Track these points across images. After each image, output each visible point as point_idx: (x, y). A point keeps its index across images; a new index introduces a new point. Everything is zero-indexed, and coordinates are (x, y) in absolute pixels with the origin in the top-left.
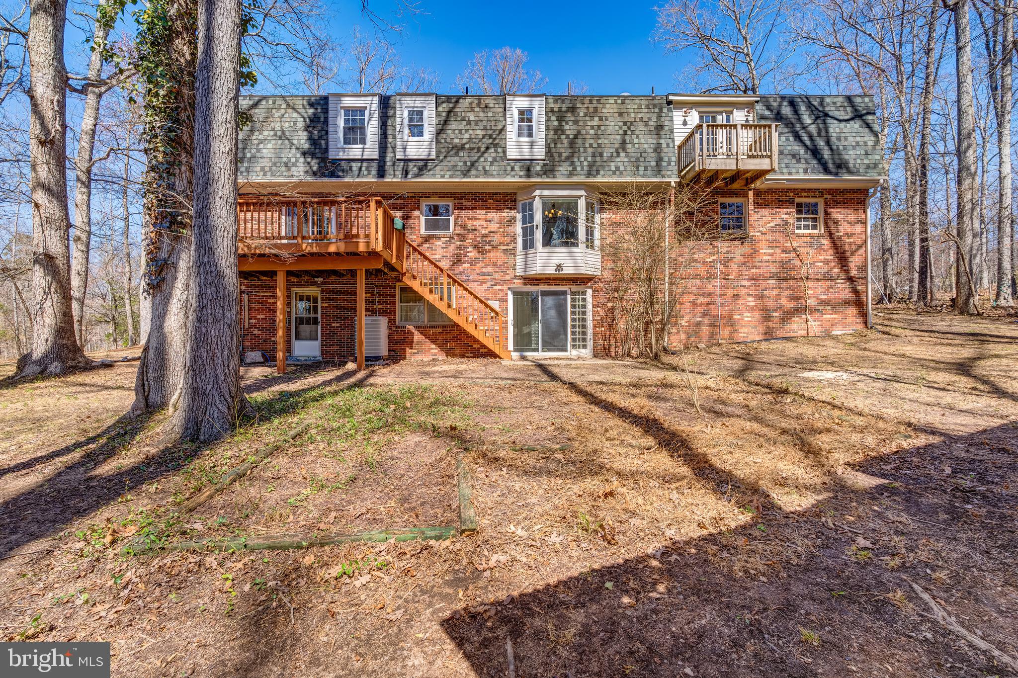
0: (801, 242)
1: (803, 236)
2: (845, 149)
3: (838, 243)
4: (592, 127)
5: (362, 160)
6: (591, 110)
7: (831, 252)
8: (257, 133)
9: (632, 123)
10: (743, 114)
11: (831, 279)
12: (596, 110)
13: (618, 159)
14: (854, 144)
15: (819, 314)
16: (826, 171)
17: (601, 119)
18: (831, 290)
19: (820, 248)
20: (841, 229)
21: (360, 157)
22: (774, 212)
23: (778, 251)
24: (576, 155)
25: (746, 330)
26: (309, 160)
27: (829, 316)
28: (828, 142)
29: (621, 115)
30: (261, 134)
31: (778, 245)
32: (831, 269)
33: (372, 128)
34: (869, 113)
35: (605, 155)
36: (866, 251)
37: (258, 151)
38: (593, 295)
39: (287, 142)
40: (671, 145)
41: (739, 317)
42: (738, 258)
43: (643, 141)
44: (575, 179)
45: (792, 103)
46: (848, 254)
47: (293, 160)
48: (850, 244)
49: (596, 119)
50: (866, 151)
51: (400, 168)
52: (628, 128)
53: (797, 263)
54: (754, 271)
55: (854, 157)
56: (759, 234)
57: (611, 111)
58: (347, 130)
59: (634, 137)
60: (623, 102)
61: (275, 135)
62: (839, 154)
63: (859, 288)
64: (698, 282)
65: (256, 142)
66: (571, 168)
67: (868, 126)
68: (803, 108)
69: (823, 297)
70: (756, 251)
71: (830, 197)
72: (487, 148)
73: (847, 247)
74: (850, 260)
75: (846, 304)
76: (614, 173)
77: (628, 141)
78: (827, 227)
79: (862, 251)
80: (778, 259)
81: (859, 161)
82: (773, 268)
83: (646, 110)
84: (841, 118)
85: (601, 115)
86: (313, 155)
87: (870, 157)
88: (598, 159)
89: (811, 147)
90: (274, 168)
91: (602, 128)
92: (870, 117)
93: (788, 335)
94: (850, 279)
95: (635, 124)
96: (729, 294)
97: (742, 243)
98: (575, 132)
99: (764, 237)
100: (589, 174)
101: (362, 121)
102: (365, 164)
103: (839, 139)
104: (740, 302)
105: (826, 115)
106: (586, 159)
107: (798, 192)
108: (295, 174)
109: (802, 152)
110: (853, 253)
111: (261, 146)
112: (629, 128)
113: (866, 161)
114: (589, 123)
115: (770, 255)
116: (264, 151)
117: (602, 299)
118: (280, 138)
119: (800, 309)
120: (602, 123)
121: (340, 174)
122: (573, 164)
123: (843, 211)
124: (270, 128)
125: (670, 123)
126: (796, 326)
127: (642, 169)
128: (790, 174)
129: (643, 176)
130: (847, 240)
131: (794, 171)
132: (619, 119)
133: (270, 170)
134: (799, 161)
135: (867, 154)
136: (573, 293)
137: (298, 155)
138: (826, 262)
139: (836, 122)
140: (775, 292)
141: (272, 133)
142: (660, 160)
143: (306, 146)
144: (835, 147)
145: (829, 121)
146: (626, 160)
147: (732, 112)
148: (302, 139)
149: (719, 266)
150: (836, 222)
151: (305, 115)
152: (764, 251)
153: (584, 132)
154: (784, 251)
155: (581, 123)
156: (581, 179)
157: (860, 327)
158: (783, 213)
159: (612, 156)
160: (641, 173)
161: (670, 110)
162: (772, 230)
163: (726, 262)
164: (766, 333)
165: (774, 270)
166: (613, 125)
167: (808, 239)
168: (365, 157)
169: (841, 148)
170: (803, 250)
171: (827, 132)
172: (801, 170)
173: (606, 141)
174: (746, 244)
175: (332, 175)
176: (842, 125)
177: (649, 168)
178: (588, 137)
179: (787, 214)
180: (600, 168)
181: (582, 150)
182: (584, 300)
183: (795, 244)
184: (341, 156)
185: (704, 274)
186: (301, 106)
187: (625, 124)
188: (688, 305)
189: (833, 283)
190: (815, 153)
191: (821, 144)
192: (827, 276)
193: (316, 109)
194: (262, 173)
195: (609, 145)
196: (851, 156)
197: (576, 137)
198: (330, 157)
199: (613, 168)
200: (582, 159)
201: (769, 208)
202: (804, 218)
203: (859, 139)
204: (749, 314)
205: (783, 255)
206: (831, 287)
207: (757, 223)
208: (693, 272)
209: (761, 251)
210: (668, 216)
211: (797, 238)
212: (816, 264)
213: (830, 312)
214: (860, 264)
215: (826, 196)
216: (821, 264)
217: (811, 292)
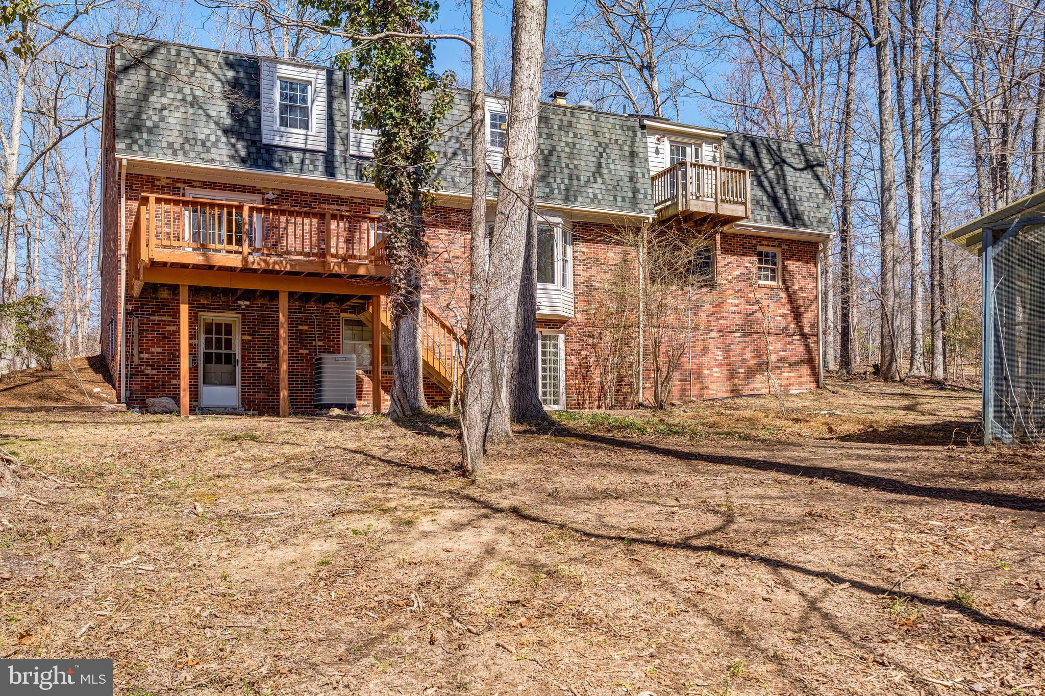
0: (763, 294)
1: (765, 287)
2: (800, 200)
3: (794, 297)
4: (567, 144)
5: (305, 151)
6: (565, 123)
7: (788, 306)
8: (157, 93)
9: (607, 145)
10: (711, 149)
11: (789, 334)
12: (570, 124)
13: (595, 185)
14: (808, 195)
15: (778, 372)
16: (785, 221)
17: (575, 136)
18: (788, 346)
19: (779, 301)
20: (796, 282)
21: (303, 146)
22: (739, 259)
23: (743, 301)
24: (552, 175)
25: (715, 387)
26: (233, 141)
27: (787, 374)
28: (785, 191)
29: (595, 133)
30: (163, 95)
31: (743, 295)
32: (788, 324)
33: (318, 110)
34: (818, 165)
35: (582, 178)
36: (817, 308)
37: (162, 119)
38: (566, 341)
39: (201, 112)
40: (647, 176)
41: (708, 372)
42: (708, 308)
43: (619, 167)
44: (551, 204)
45: (754, 145)
46: (802, 309)
47: (213, 138)
48: (804, 299)
49: (571, 135)
50: (818, 204)
51: (353, 167)
52: (602, 150)
53: (759, 315)
54: (721, 322)
55: (808, 209)
56: (725, 282)
57: (586, 127)
58: (284, 109)
59: (610, 161)
60: (597, 120)
61: (184, 100)
62: (795, 205)
63: (812, 345)
64: (670, 332)
65: (159, 106)
66: (547, 190)
67: (817, 178)
68: (764, 153)
69: (782, 353)
70: (723, 301)
71: (786, 247)
72: (455, 154)
73: (801, 302)
74: (805, 315)
75: (801, 362)
76: (592, 201)
77: (604, 165)
78: (784, 280)
79: (813, 307)
80: (743, 311)
81: (812, 214)
82: (739, 320)
83: (620, 132)
84: (796, 166)
85: (576, 131)
86: (240, 136)
87: (821, 210)
88: (575, 182)
89: (772, 194)
90: (187, 147)
91: (578, 146)
92: (820, 169)
93: (752, 393)
94: (804, 336)
95: (610, 146)
96: (700, 347)
97: (711, 290)
98: (549, 148)
99: (730, 286)
100: (567, 199)
101: (304, 100)
102: (308, 156)
103: (795, 188)
104: (710, 355)
105: (784, 161)
106: (563, 182)
107: (759, 239)
108: (217, 157)
109: (765, 198)
110: (806, 308)
111: (165, 113)
112: (605, 151)
113: (818, 215)
114: (564, 139)
115: (735, 305)
116: (171, 120)
117: (576, 346)
118: (192, 105)
119: (762, 367)
120: (577, 141)
121: (277, 165)
122: (548, 185)
123: (797, 264)
124: (175, 89)
125: (645, 150)
126: (759, 384)
127: (619, 199)
128: (755, 221)
129: (621, 208)
130: (801, 295)
131: (759, 217)
132: (593, 138)
133: (182, 148)
134: (762, 208)
135: (818, 207)
136: (544, 338)
137: (219, 133)
138: (784, 316)
139: (792, 170)
140: (741, 346)
141: (179, 96)
142: (635, 191)
143: (228, 121)
144: (792, 197)
145: (786, 168)
146: (603, 187)
147: (700, 146)
148: (220, 110)
149: (690, 315)
150: (791, 274)
151: (223, 78)
152: (730, 301)
153: (559, 149)
154: (748, 303)
155: (555, 138)
156: (557, 203)
157: (812, 386)
158: (747, 261)
159: (589, 181)
160: (619, 204)
161: (643, 136)
162: (738, 278)
163: (696, 310)
164: (733, 390)
165: (739, 322)
166: (587, 144)
167: (768, 291)
168: (309, 147)
169: (797, 198)
170: (764, 303)
171: (785, 180)
172: (765, 218)
173: (583, 163)
174: (714, 292)
175: (269, 165)
176: (798, 174)
177: (627, 199)
178: (563, 155)
179: (750, 263)
180: (578, 194)
181: (558, 170)
182: (555, 346)
183: (758, 296)
184: (277, 141)
185: (676, 323)
186: (216, 65)
187: (600, 144)
188: (661, 356)
189: (790, 339)
190: (775, 200)
191: (780, 192)
192: (785, 332)
193: (238, 72)
194: (170, 151)
195: (586, 168)
196: (805, 207)
197: (551, 153)
198: (264, 141)
199: (591, 196)
200: (559, 181)
201: (735, 255)
202: (765, 268)
203: (811, 190)
204: (717, 370)
205: (747, 307)
206: (789, 343)
207: (724, 270)
208: (665, 320)
209: (728, 301)
210: (642, 255)
211: (759, 289)
212: (776, 318)
213: (788, 370)
214: (812, 320)
215: (783, 247)
216: (780, 318)
217: (773, 348)
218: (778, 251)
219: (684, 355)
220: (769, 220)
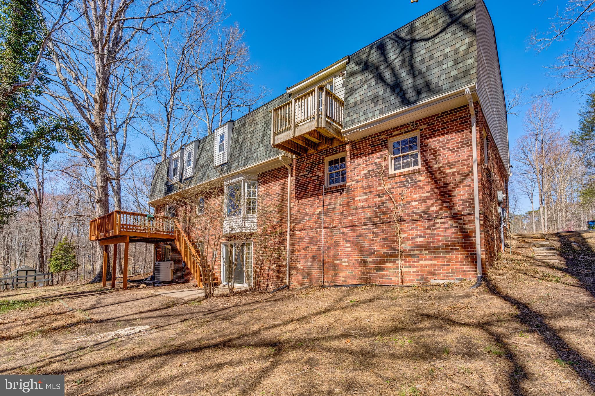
0: (394, 183)
1: (395, 176)
3: (438, 176)
6: (251, 121)
7: (429, 188)
9: (269, 121)
11: (429, 218)
15: (414, 259)
16: (404, 101)
18: (428, 232)
19: (416, 186)
20: (441, 158)
22: (367, 158)
23: (372, 196)
24: (241, 154)
25: (344, 275)
26: (165, 187)
27: (426, 262)
29: (264, 117)
31: (371, 190)
32: (428, 208)
33: (179, 167)
35: (253, 149)
38: (254, 246)
41: (338, 262)
42: (339, 209)
44: (238, 171)
45: (380, 47)
46: (451, 187)
48: (453, 174)
51: (185, 183)
53: (390, 205)
54: (350, 218)
56: (354, 183)
57: (260, 117)
58: (174, 170)
59: (268, 130)
60: (267, 108)
62: (423, 77)
63: (467, 226)
64: (309, 232)
66: (237, 164)
67: (465, 27)
68: (390, 47)
69: (419, 240)
70: (352, 199)
71: (426, 126)
73: (449, 179)
75: (450, 247)
78: (425, 161)
79: (468, 181)
80: (372, 204)
81: (444, 76)
82: (369, 213)
84: (430, 35)
85: (255, 122)
86: (167, 185)
89: (392, 83)
91: (254, 131)
94: (455, 217)
96: (332, 241)
97: (341, 193)
98: (243, 139)
99: (358, 185)
101: (177, 164)
102: (177, 185)
103: (423, 61)
104: (340, 248)
105: (414, 41)
107: (389, 132)
108: (163, 194)
109: (382, 92)
110: (457, 186)
114: (249, 130)
115: (365, 201)
116: (158, 187)
117: (257, 248)
119: (394, 254)
120: (255, 127)
122: (238, 160)
123: (442, 138)
126: (390, 272)
130: (449, 171)
132: (263, 120)
136: (247, 246)
138: (423, 200)
140: (370, 236)
143: (166, 181)
144: (418, 72)
145: (416, 46)
146: (262, 149)
149: (324, 217)
150: (435, 153)
152: (359, 198)
153: (246, 137)
154: (378, 196)
155: (246, 132)
156: (241, 169)
157: (468, 276)
158: (376, 158)
159: (256, 148)
160: (268, 155)
162: (366, 176)
163: (329, 212)
164: (361, 278)
165: (368, 216)
166: (259, 127)
167: (401, 179)
168: (177, 181)
170: (396, 191)
171: (412, 59)
172: (377, 111)
173: (255, 139)
174: (344, 194)
175: (169, 192)
176: (430, 43)
178: (247, 140)
180: (249, 159)
181: (243, 150)
182: (251, 249)
183: (388, 187)
184: (171, 183)
185: (313, 225)
187: (265, 123)
188: (303, 251)
189: (431, 224)
190: (396, 87)
192: (424, 216)
194: (156, 196)
195: (256, 142)
196: (435, 75)
197: (242, 142)
200: (243, 156)
201: (363, 156)
202: (403, 156)
203: (447, 50)
204: (346, 260)
205: (375, 200)
206: (429, 228)
207: (353, 173)
208: (306, 224)
209: (356, 199)
210: (290, 182)
211: (389, 180)
212: (411, 204)
213: (428, 257)
214: (466, 197)
215: (421, 128)
216: (417, 203)
217: (405, 235)
218: (416, 133)
219: (319, 249)
220: (381, 112)
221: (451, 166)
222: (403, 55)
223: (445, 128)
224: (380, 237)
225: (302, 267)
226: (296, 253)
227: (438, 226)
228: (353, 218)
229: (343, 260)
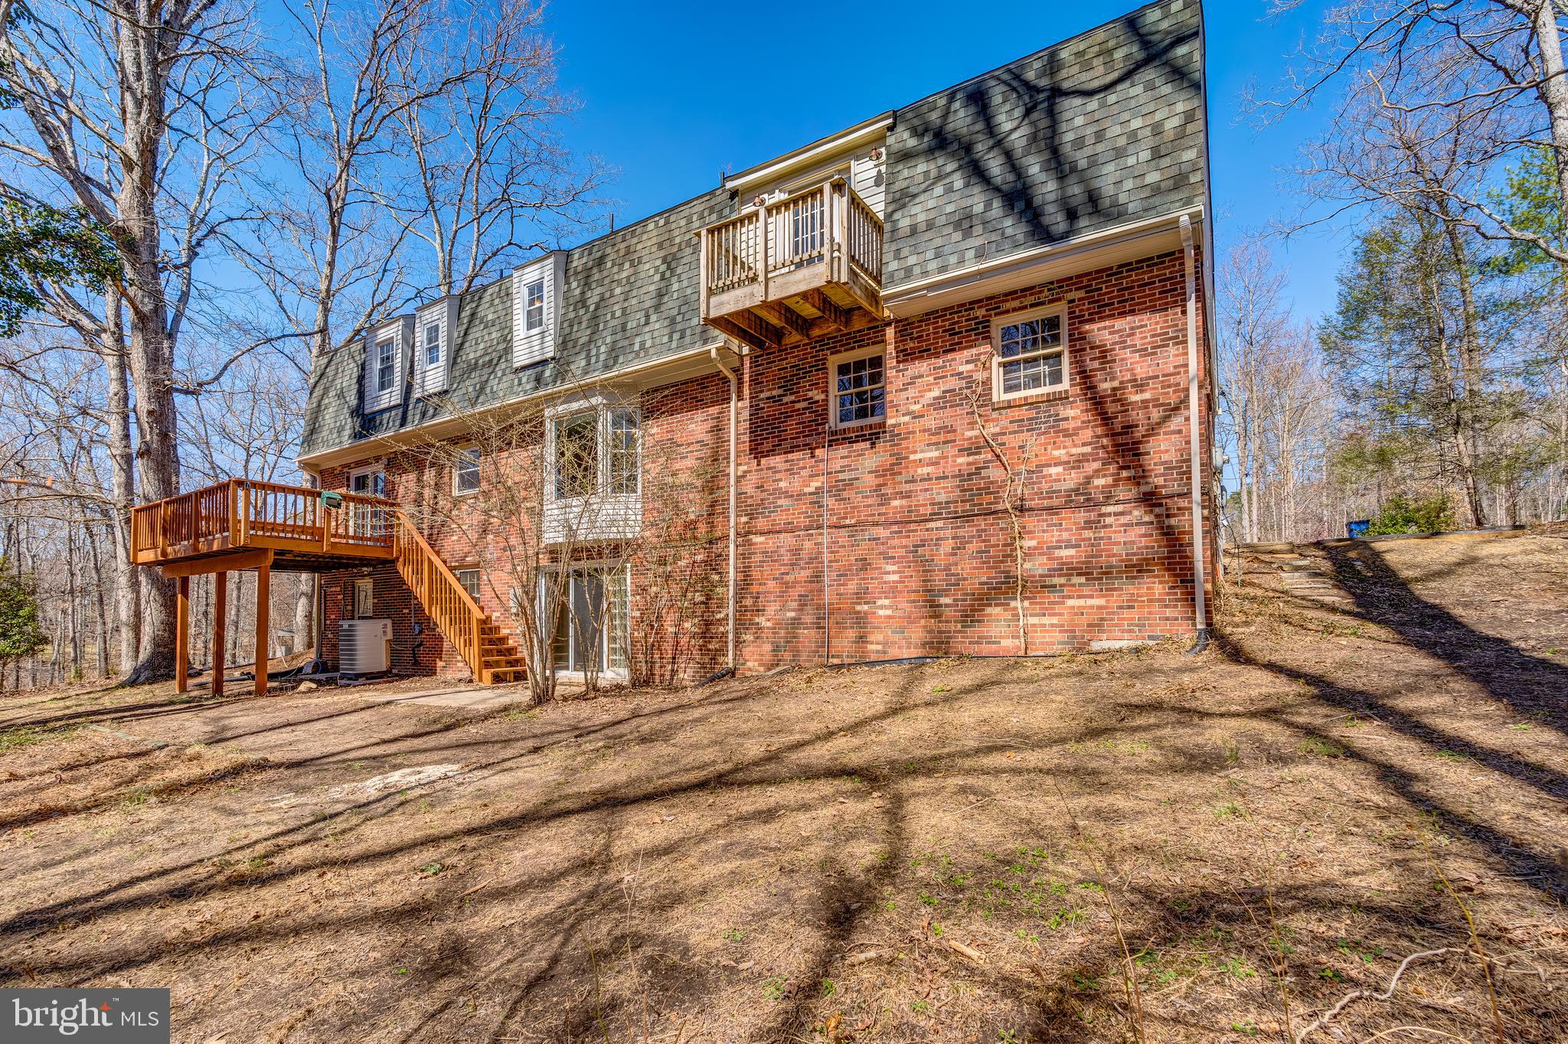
0: (1005, 423)
1: (1013, 405)
2: (1096, 163)
3: (1111, 408)
4: (620, 282)
5: (391, 409)
6: (622, 253)
7: (1089, 434)
9: (677, 254)
10: (871, 164)
11: (1090, 503)
12: (628, 251)
13: (647, 328)
14: (1122, 141)
15: (1054, 597)
17: (632, 264)
18: (1087, 534)
19: (1058, 430)
20: (1116, 369)
21: (388, 405)
22: (940, 362)
23: (951, 450)
24: (594, 337)
25: (880, 637)
26: (354, 420)
27: (1081, 602)
28: (1053, 160)
29: (661, 245)
31: (950, 437)
32: (1088, 480)
34: (1182, 40)
35: (630, 325)
36: (1187, 421)
37: (324, 418)
38: (632, 574)
39: (343, 401)
41: (866, 607)
42: (870, 480)
43: (688, 283)
44: (590, 379)
45: (978, 99)
46: (1141, 433)
47: (343, 423)
48: (1144, 405)
49: (627, 265)
50: (1155, 150)
51: (419, 411)
52: (668, 265)
53: (995, 473)
54: (896, 503)
55: (1117, 176)
56: (907, 419)
57: (649, 243)
58: (381, 373)
59: (676, 279)
60: (667, 221)
61: (337, 395)
62: (1082, 181)
63: (1173, 521)
64: (787, 539)
65: (324, 407)
66: (585, 362)
67: (1178, 72)
68: (999, 99)
69: (1065, 553)
70: (900, 459)
71: (1081, 294)
73: (1138, 416)
75: (1137, 568)
76: (637, 355)
78: (1081, 373)
79: (1176, 422)
80: (950, 471)
81: (1130, 184)
82: (943, 492)
83: (701, 222)
85: (634, 256)
86: (357, 413)
87: (1166, 162)
88: (620, 336)
90: (330, 436)
91: (633, 279)
93: (976, 649)
94: (1150, 499)
95: (680, 254)
96: (849, 559)
97: (873, 444)
98: (598, 299)
99: (918, 425)
100: (607, 366)
101: (391, 357)
102: (392, 413)
103: (1082, 142)
104: (870, 574)
105: (1056, 93)
106: (604, 342)
107: (995, 303)
108: (343, 439)
110: (1153, 430)
111: (326, 411)
113: (1152, 178)
114: (616, 277)
115: (934, 463)
116: (327, 417)
117: (643, 580)
118: (339, 397)
119: (1005, 587)
120: (633, 270)
121: (373, 431)
122: (588, 354)
123: (1120, 324)
124: (334, 388)
126: (998, 628)
127: (676, 336)
129: (677, 349)
130: (1136, 398)
131: (953, 259)
132: (658, 254)
133: (327, 439)
134: (968, 232)
135: (1157, 156)
137: (347, 416)
138: (1075, 462)
139: (1078, 102)
140: (947, 546)
141: (335, 393)
143: (354, 402)
144: (1070, 167)
145: (1064, 104)
146: (657, 326)
148: (353, 394)
149: (829, 501)
150: (1104, 355)
152: (918, 456)
153: (608, 295)
154: (967, 451)
155: (606, 281)
158: (962, 362)
159: (639, 325)
160: (675, 344)
161: (736, 208)
162: (938, 404)
163: (840, 488)
164: (924, 645)
165: (943, 498)
166: (647, 269)
167: (1024, 413)
168: (392, 404)
170: (1011, 441)
171: (1055, 134)
172: (971, 253)
173: (634, 301)
174: (880, 445)
175: (368, 433)
177: (690, 333)
178: (613, 301)
180: (620, 351)
181: (602, 326)
183: (991, 430)
184: (375, 407)
185: (800, 520)
187: (664, 260)
188: (771, 584)
189: (1093, 516)
191: (1036, 169)
192: (1077, 499)
194: (324, 444)
195: (638, 307)
197: (598, 306)
198: (368, 411)
199: (637, 347)
200: (600, 342)
201: (929, 357)
202: (1026, 361)
203: (1137, 123)
204: (887, 602)
205: (960, 460)
206: (1089, 524)
207: (903, 395)
208: (780, 518)
209: (912, 457)
210: (737, 413)
211: (995, 415)
212: (1046, 471)
213: (1086, 591)
214: (1172, 457)
215: (1070, 296)
216: (1060, 469)
217: (1033, 543)
218: (1060, 309)
219: (817, 577)
220: (981, 254)
221: (1140, 386)
222: (1033, 123)
223: (1126, 301)
224: (973, 547)
225: (769, 624)
226: (755, 588)
227: (1108, 520)
228: (904, 502)
229: (879, 602)
